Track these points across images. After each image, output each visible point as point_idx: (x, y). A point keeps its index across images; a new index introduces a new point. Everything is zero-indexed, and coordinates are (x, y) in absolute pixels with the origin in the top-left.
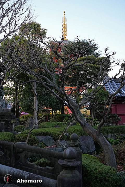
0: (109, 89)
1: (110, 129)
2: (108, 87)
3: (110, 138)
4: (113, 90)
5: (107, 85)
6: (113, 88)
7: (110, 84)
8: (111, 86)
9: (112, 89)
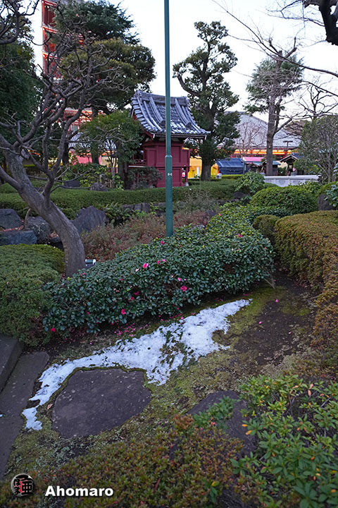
0: (143, 117)
1: (141, 194)
2: (142, 113)
3: (139, 210)
4: (150, 120)
5: (140, 109)
6: (150, 115)
7: (146, 107)
8: (148, 111)
9: (149, 117)
